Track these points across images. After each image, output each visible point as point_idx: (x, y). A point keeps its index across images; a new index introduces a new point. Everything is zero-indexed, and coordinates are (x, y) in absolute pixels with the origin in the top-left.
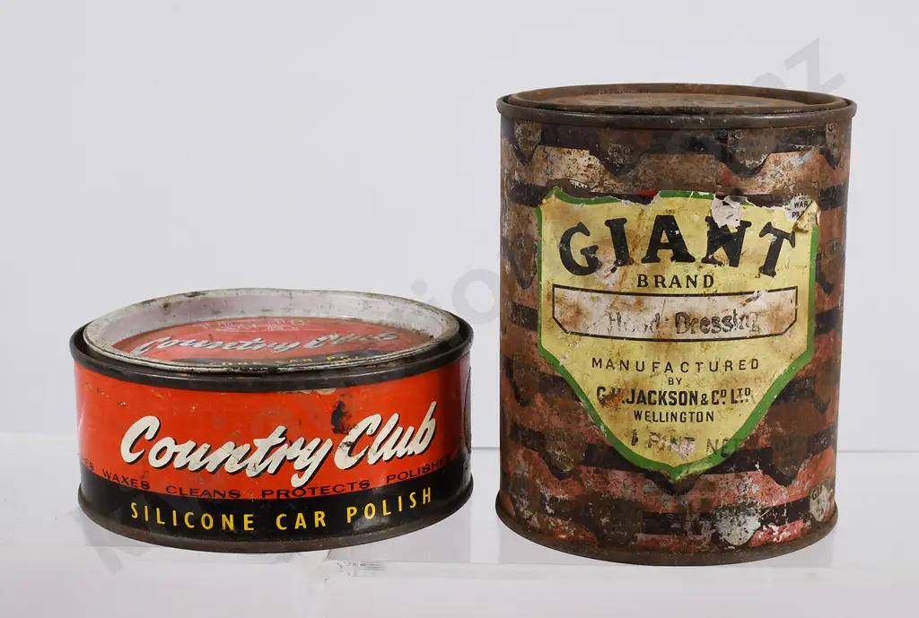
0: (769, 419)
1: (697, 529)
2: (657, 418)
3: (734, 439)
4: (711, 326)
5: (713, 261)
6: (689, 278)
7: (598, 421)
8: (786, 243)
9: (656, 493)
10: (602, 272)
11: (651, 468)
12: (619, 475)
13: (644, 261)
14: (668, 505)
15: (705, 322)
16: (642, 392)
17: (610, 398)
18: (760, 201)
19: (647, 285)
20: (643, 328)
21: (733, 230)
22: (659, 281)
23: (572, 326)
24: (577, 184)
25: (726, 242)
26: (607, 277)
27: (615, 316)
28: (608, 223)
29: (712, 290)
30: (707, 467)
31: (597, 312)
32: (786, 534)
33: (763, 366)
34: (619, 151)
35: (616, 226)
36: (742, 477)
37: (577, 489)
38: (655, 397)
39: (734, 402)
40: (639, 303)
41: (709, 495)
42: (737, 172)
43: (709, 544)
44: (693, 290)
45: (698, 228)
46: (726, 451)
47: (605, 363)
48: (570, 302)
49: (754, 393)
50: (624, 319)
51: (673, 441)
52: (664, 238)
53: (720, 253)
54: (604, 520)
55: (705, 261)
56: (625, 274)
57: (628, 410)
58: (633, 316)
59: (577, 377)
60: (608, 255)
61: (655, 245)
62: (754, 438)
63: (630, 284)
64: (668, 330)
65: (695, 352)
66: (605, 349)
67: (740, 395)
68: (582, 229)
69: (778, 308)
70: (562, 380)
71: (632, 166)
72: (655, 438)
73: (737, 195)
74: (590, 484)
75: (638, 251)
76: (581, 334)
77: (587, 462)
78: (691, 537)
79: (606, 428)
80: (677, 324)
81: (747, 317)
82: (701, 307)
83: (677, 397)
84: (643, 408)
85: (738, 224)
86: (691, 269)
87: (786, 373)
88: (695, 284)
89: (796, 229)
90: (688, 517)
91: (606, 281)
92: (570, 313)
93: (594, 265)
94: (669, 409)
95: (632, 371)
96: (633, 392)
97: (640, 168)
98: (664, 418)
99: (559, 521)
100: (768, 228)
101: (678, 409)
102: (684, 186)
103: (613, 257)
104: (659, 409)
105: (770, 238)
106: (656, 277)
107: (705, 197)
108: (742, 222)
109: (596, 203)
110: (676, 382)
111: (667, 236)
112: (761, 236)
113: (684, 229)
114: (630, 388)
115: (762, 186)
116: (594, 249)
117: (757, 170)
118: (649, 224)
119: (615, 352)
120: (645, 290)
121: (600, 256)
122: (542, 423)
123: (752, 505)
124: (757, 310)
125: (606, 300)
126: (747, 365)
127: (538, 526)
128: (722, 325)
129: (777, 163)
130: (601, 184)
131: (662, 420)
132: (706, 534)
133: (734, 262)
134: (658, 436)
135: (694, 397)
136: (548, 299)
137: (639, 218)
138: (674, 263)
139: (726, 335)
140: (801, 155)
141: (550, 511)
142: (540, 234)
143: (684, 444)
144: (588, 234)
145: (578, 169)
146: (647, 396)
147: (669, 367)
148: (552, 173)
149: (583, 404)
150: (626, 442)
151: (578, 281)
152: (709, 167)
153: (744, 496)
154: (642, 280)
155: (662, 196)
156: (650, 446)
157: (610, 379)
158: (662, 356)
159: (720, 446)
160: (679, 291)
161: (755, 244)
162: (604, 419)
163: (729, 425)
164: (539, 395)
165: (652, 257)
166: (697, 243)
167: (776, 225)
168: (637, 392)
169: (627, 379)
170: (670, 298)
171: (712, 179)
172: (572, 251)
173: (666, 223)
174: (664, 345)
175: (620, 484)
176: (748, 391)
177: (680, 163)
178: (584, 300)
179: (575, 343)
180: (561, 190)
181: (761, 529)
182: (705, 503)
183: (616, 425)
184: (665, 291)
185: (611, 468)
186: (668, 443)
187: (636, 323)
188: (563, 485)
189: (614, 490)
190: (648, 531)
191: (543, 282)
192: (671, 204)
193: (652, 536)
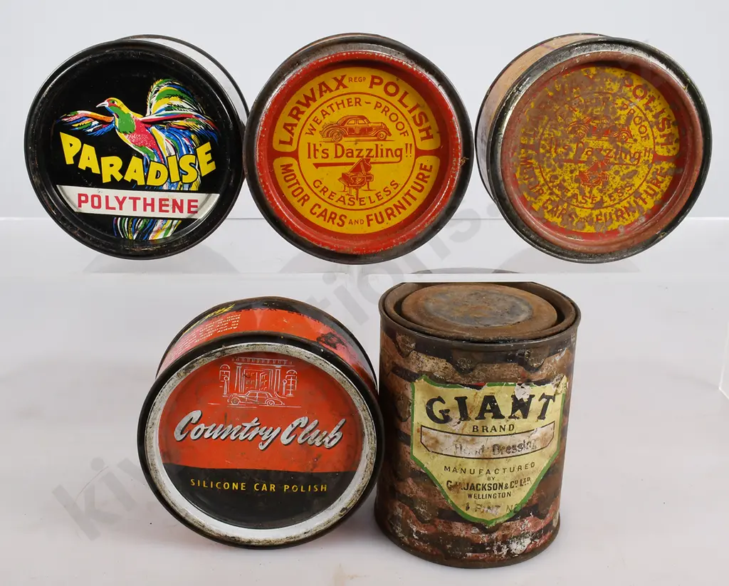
0: (538, 490)
1: (499, 549)
2: (481, 497)
3: (521, 503)
4: (511, 450)
5: (515, 417)
6: (501, 427)
7: (447, 497)
8: (551, 400)
9: (479, 533)
10: (452, 423)
11: (477, 521)
12: (459, 525)
13: (476, 419)
14: (484, 538)
15: (509, 448)
16: (472, 484)
17: (455, 487)
18: (539, 383)
19: (478, 430)
20: (474, 453)
21: (525, 400)
22: (485, 429)
23: (433, 448)
24: (438, 376)
25: (521, 407)
26: (455, 425)
27: (458, 446)
28: (456, 398)
29: (513, 432)
30: (506, 519)
31: (449, 444)
32: (542, 541)
33: (536, 465)
34: (464, 362)
35: (461, 401)
36: (523, 521)
37: (433, 530)
38: (480, 487)
39: (521, 485)
40: (473, 440)
41: (506, 532)
42: (529, 370)
43: (505, 556)
44: (503, 433)
45: (507, 401)
46: (517, 510)
47: (452, 469)
48: (433, 436)
49: (532, 479)
50: (464, 448)
51: (489, 508)
52: (489, 407)
53: (519, 413)
54: (449, 546)
55: (510, 417)
56: (466, 425)
57: (464, 493)
58: (469, 447)
59: (435, 474)
60: (455, 415)
61: (483, 410)
62: (530, 501)
63: (468, 430)
64: (489, 453)
65: (503, 463)
66: (452, 462)
67: (525, 482)
68: (440, 399)
69: (546, 434)
70: (425, 475)
71: (472, 370)
72: (479, 507)
73: (528, 382)
74: (440, 528)
75: (473, 414)
76: (438, 453)
77: (439, 517)
78: (496, 553)
79: (451, 501)
80: (494, 450)
81: (530, 443)
82: (507, 441)
83: (492, 486)
84: (473, 492)
85: (528, 397)
86: (503, 422)
87: (547, 465)
88: (504, 430)
89: (556, 393)
90: (495, 544)
91: (454, 428)
92: (431, 442)
93: (447, 419)
94: (488, 492)
95: (468, 474)
96: (468, 484)
97: (476, 372)
98: (484, 497)
99: (421, 543)
100: (543, 396)
101: (492, 492)
102: (501, 380)
103: (458, 415)
104: (481, 493)
105: (544, 400)
106: (483, 427)
107: (512, 385)
108: (530, 396)
109: (448, 387)
110: (492, 479)
111: (490, 407)
112: (540, 400)
113: (499, 402)
114: (466, 482)
115: (541, 376)
116: (448, 411)
117: (539, 368)
118: (480, 400)
119: (458, 463)
120: (476, 434)
121: (450, 414)
122: (412, 493)
123: (527, 533)
124: (535, 438)
125: (453, 438)
126: (529, 466)
127: (408, 543)
128: (518, 448)
129: (549, 362)
130: (452, 378)
131: (483, 498)
132: (505, 551)
133: (525, 416)
134: (481, 506)
135: (501, 486)
136: (418, 432)
137: (475, 398)
138: (493, 419)
139: (520, 453)
140: (560, 355)
141: (416, 537)
142: (413, 397)
143: (495, 509)
144: (444, 403)
145: (439, 368)
146: (475, 486)
147: (488, 472)
148: (422, 367)
149: (438, 488)
150: (463, 509)
151: (437, 426)
152: (513, 369)
153: (524, 530)
154: (475, 428)
155: (488, 385)
156: (476, 511)
157: (455, 477)
158: (485, 466)
159: (513, 508)
160: (495, 433)
161: (536, 405)
162: (450, 497)
163: (518, 497)
164: (410, 479)
165: (481, 417)
166: (506, 409)
167: (547, 394)
168: (470, 485)
169: (464, 478)
170: (489, 438)
171: (516, 375)
172: (434, 411)
173: (490, 399)
174: (486, 461)
175: (459, 530)
176: (529, 479)
177: (499, 368)
178: (441, 436)
179: (434, 457)
180: (428, 377)
181: (531, 543)
182: (504, 536)
183: (457, 500)
184: (488, 434)
185: (453, 521)
186: (486, 509)
187: (471, 450)
188: (424, 526)
189: (455, 532)
190: (473, 552)
191: (415, 422)
192: (492, 389)
193: (475, 554)
